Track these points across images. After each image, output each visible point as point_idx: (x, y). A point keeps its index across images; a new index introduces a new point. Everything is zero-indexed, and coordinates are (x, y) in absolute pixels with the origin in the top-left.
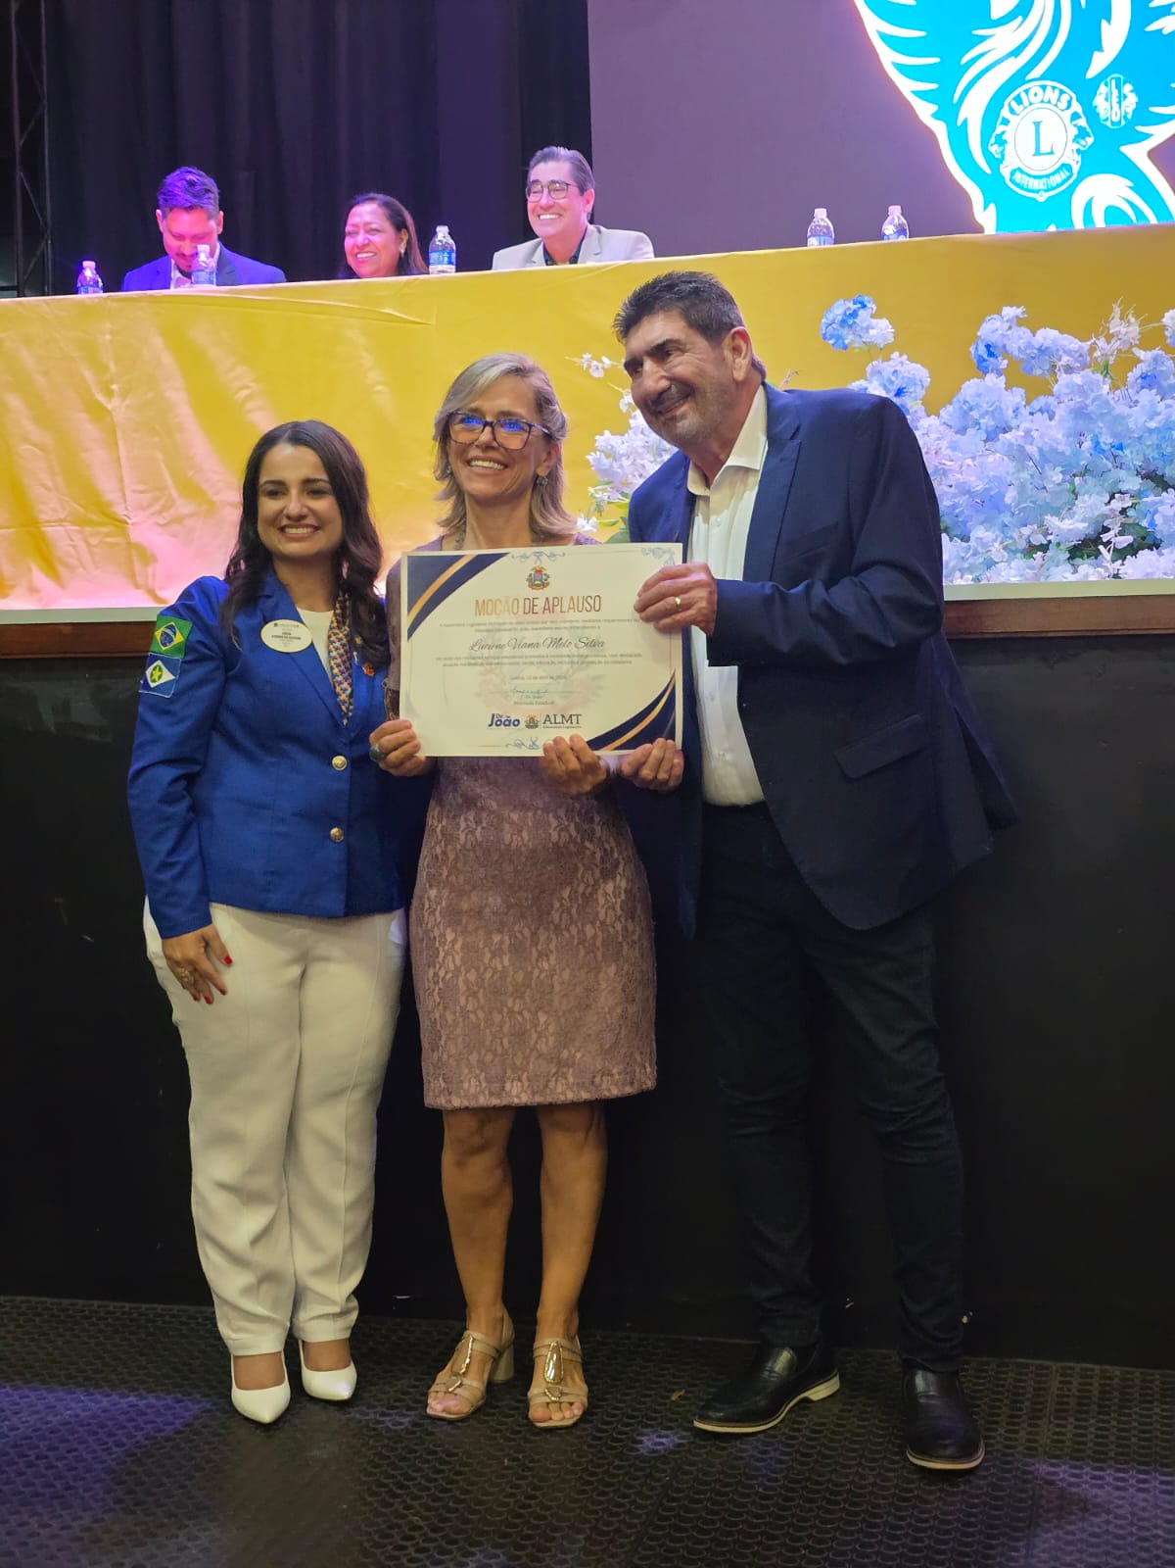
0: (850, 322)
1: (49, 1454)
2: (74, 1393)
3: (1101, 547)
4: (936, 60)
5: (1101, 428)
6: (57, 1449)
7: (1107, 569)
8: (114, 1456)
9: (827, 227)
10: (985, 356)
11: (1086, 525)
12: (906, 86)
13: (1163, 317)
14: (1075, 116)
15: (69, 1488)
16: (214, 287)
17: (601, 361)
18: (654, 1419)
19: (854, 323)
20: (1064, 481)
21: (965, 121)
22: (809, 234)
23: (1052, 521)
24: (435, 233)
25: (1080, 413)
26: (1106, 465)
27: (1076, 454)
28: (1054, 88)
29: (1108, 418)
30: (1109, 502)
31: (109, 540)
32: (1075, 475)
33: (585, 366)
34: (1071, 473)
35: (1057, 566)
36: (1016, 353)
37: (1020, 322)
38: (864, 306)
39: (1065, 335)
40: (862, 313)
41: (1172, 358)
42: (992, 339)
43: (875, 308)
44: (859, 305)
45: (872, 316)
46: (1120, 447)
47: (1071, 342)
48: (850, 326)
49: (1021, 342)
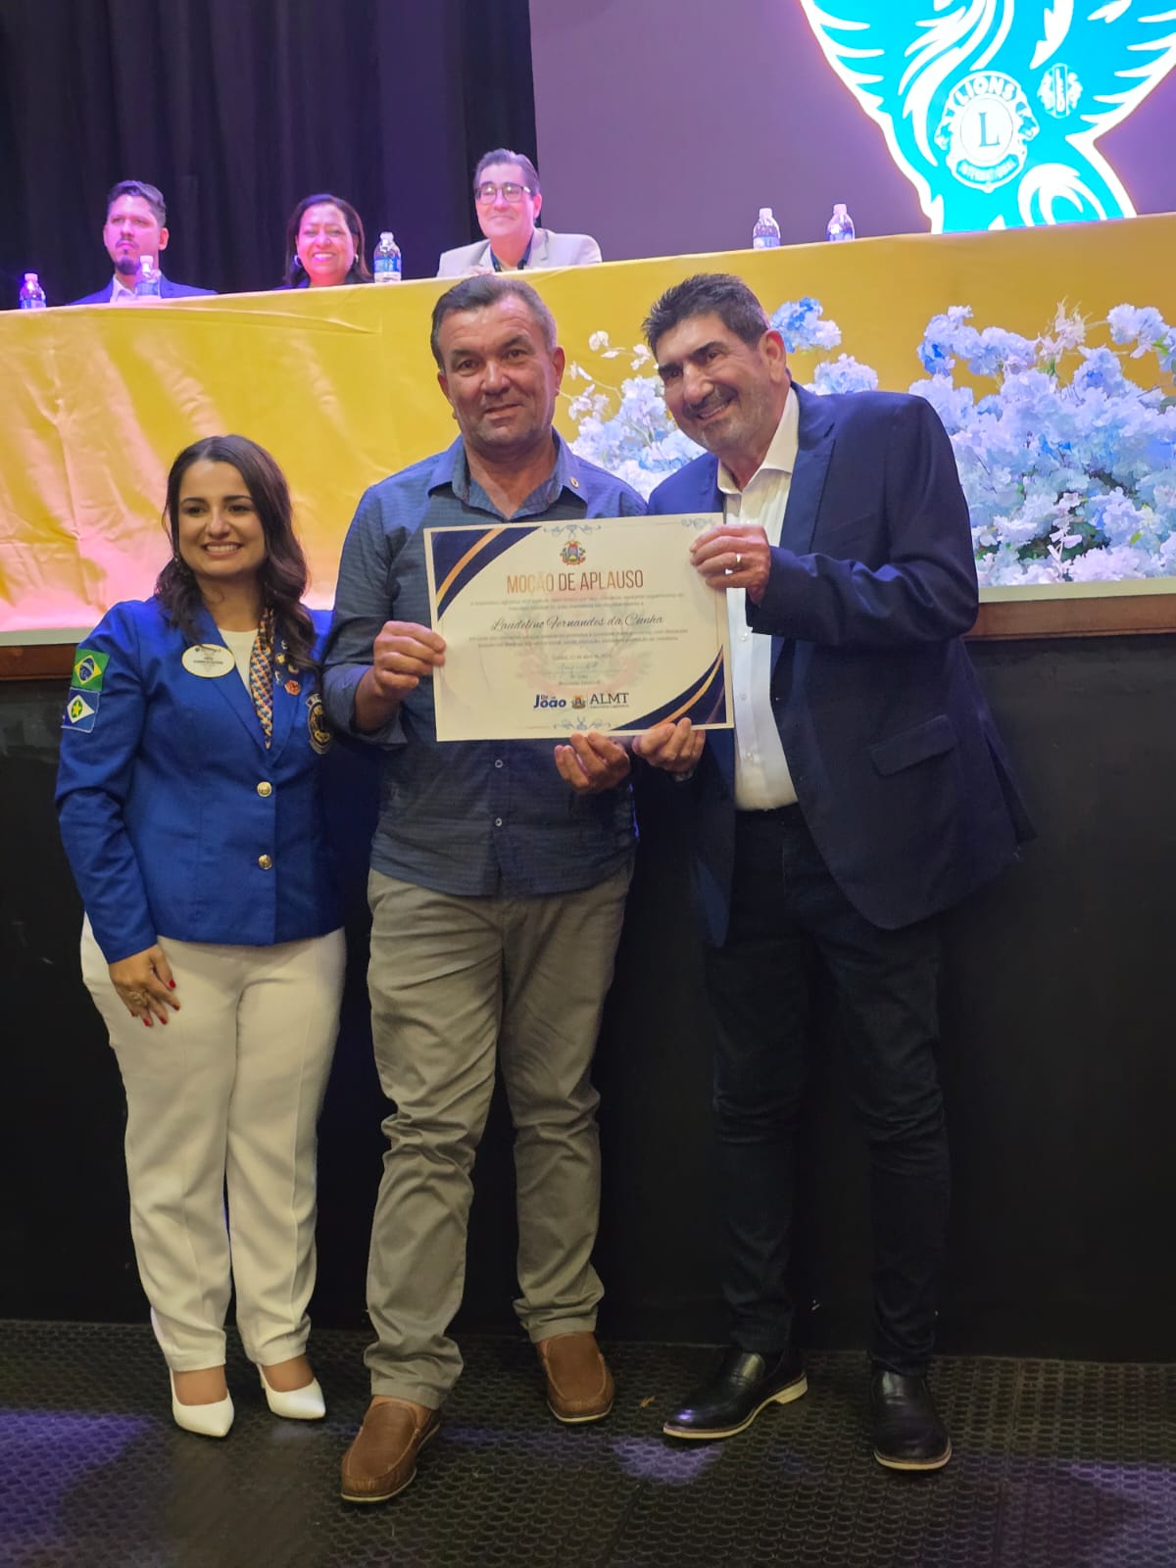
0: (797, 324)
1: (21, 1478)
2: (44, 1416)
3: (1050, 548)
4: (879, 52)
5: (1048, 427)
6: (28, 1473)
7: (1056, 569)
8: (85, 1479)
9: (773, 228)
10: (933, 357)
11: (1035, 525)
12: (852, 80)
13: (1109, 313)
14: (1020, 106)
15: (41, 1513)
16: (158, 299)
18: (624, 1426)
19: (801, 325)
20: (1012, 481)
21: (910, 115)
22: (755, 234)
23: (1001, 522)
24: (380, 240)
25: (1027, 413)
26: (1054, 465)
27: (1024, 454)
28: (998, 78)
29: (1056, 417)
30: (1058, 501)
31: (59, 556)
32: (1023, 475)
34: (1019, 472)
35: (1007, 566)
36: (963, 353)
37: (966, 322)
38: (810, 309)
39: (1012, 334)
40: (808, 315)
41: (1118, 356)
42: (939, 339)
43: (821, 310)
44: (806, 308)
45: (819, 318)
46: (1068, 447)
47: (1018, 341)
48: (797, 329)
49: (968, 341)
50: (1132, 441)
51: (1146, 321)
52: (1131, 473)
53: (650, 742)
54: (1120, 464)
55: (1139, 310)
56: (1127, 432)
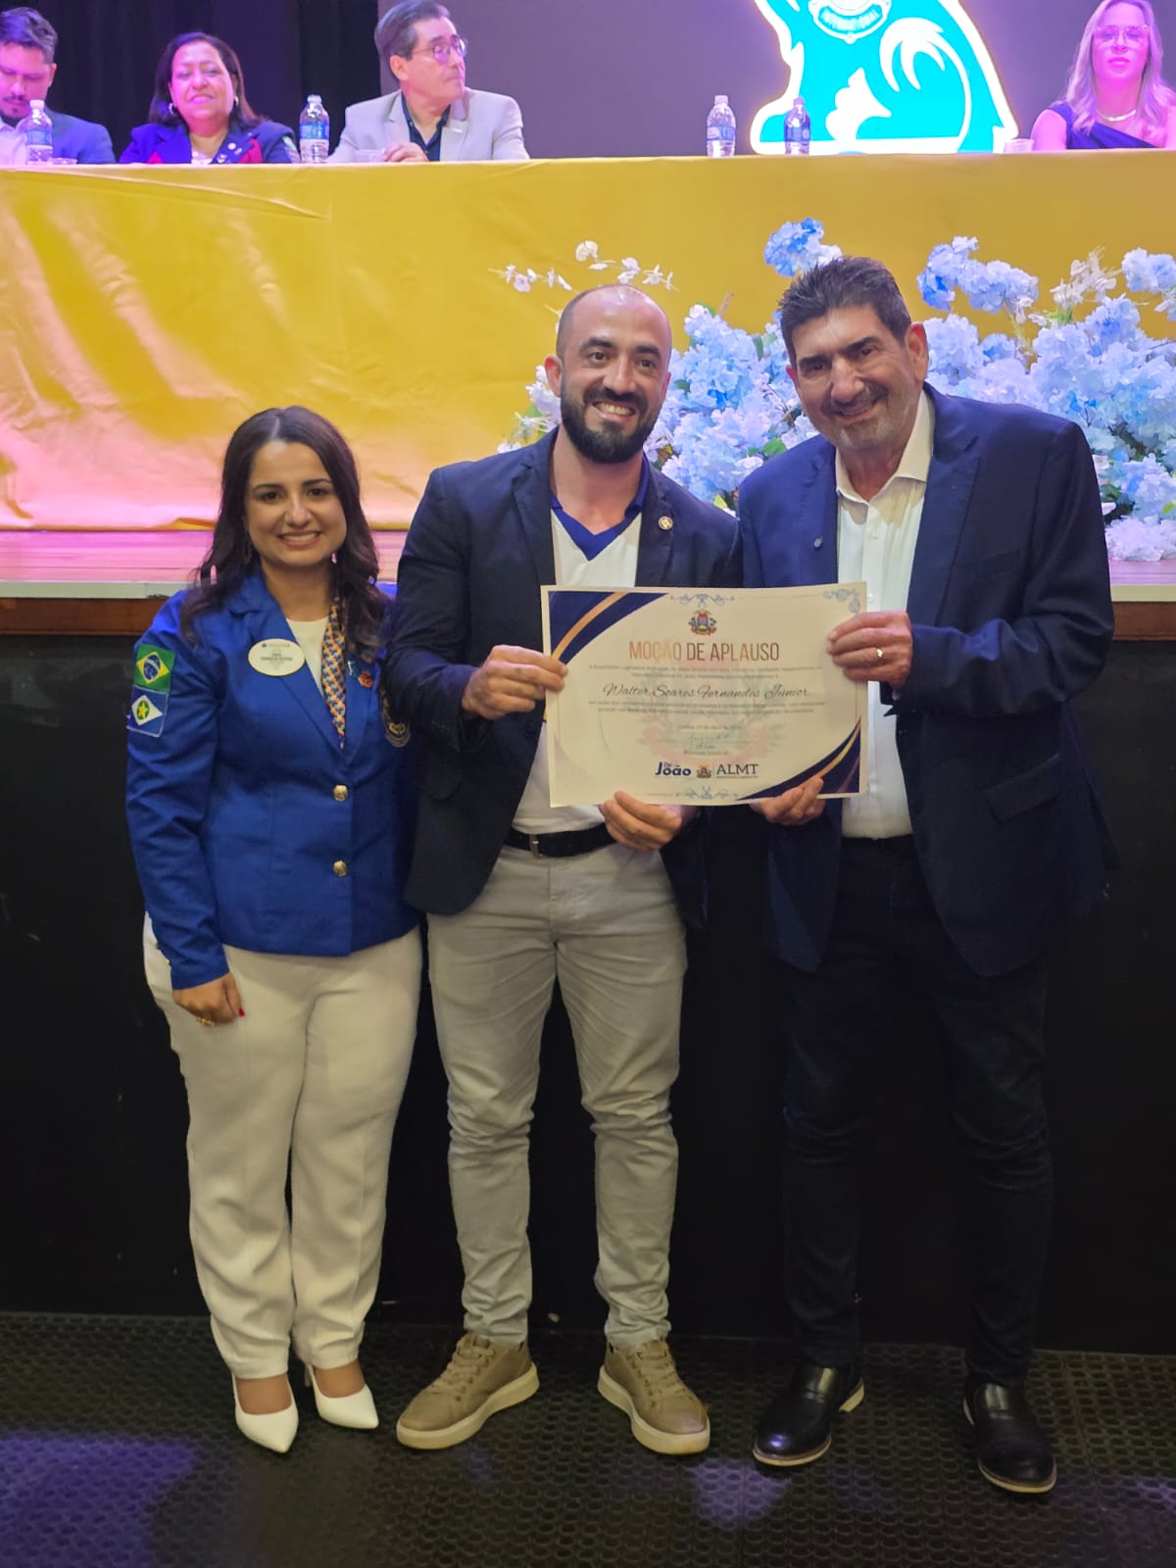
0: (800, 247)
10: (935, 288)
13: (1123, 259)
17: (526, 274)
19: (804, 249)
33: (508, 280)
36: (969, 288)
37: (971, 254)
38: (814, 231)
39: (1016, 270)
40: (811, 238)
41: (1137, 307)
42: (945, 271)
43: (823, 232)
44: (809, 230)
45: (822, 241)
46: (1094, 404)
47: (1022, 278)
48: (799, 252)
49: (975, 276)
50: (1163, 403)
51: (1160, 268)
52: (1156, 436)
53: (776, 808)
54: (1147, 425)
55: (1151, 256)
56: (1159, 394)
